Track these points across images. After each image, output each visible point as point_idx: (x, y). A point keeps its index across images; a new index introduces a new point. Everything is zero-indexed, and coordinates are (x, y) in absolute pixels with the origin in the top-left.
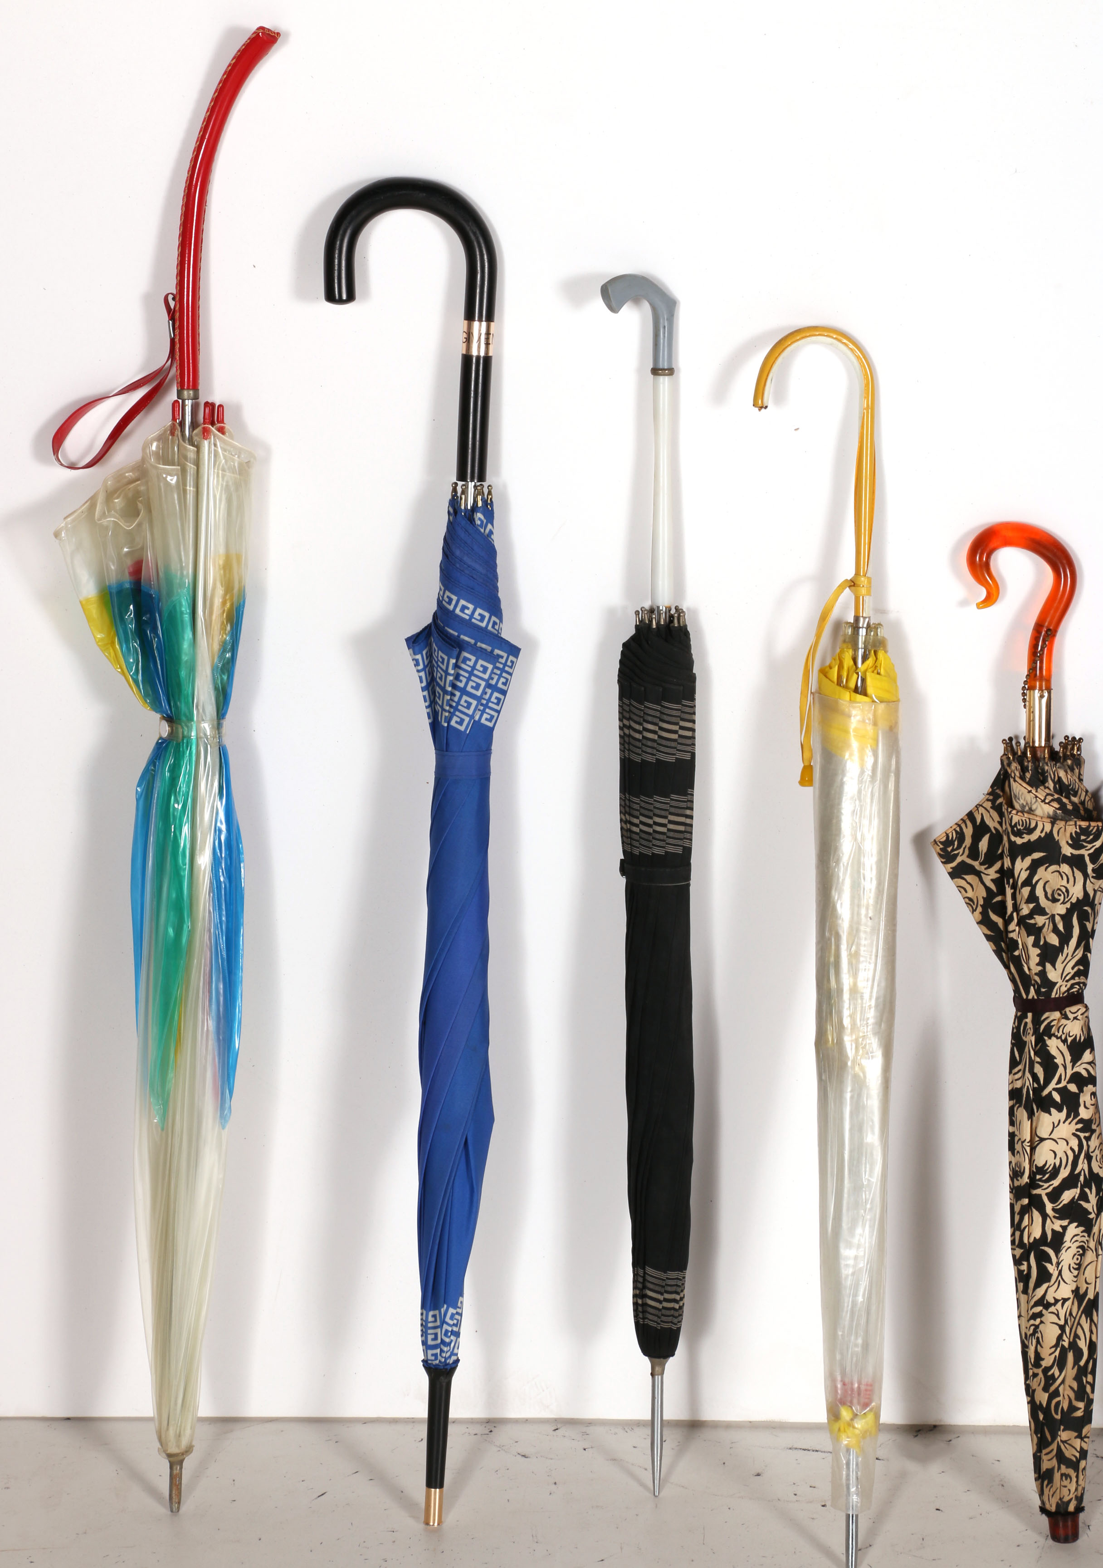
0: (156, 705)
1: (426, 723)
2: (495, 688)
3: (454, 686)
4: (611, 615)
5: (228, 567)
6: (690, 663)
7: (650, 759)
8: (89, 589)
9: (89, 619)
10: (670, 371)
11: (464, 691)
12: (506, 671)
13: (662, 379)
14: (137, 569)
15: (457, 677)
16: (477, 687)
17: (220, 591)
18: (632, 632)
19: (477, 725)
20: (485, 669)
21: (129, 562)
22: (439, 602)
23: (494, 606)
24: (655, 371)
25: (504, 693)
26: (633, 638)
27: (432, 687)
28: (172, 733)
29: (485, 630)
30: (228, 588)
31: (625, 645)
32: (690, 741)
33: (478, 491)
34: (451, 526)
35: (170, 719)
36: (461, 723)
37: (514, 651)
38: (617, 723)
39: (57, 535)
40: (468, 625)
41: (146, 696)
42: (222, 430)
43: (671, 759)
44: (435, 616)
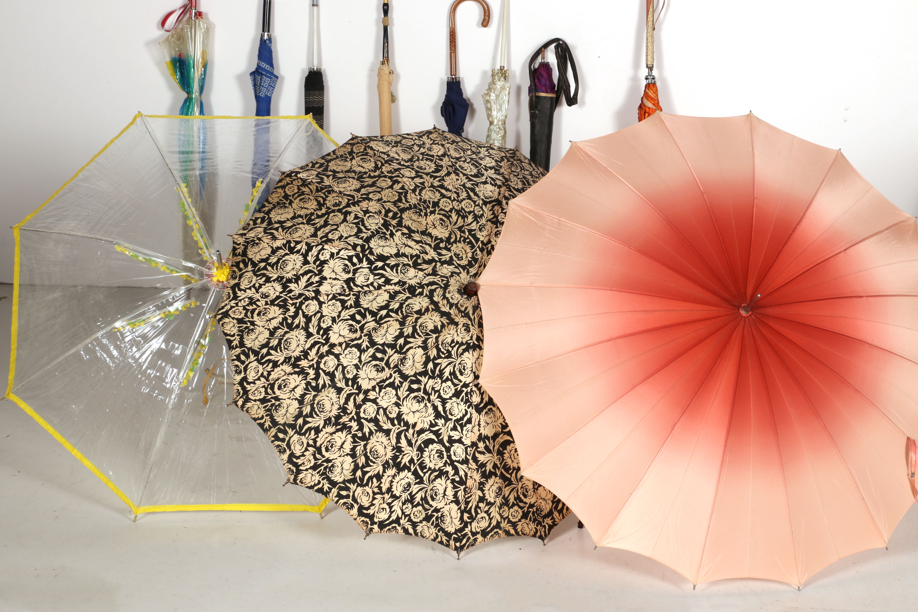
0: (184, 89)
1: (253, 95)
2: (271, 86)
3: (260, 85)
4: (303, 70)
5: (204, 53)
6: (322, 82)
7: (311, 106)
8: (168, 59)
9: (168, 67)
10: (317, 5)
11: (263, 86)
12: (275, 82)
13: (315, 7)
14: (180, 55)
15: (261, 83)
16: (266, 85)
17: (201, 60)
18: (308, 73)
19: (266, 95)
20: (268, 80)
21: (178, 53)
22: (258, 65)
23: (271, 65)
24: (313, 5)
25: (274, 88)
26: (308, 75)
27: (255, 85)
28: (188, 97)
29: (269, 71)
30: (203, 59)
31: (306, 78)
32: (322, 102)
33: (268, 35)
34: (261, 45)
35: (188, 93)
36: (262, 95)
37: (277, 77)
38: (304, 98)
39: (159, 44)
40: (264, 69)
41: (182, 87)
42: (202, 18)
43: (317, 106)
44: (256, 69)
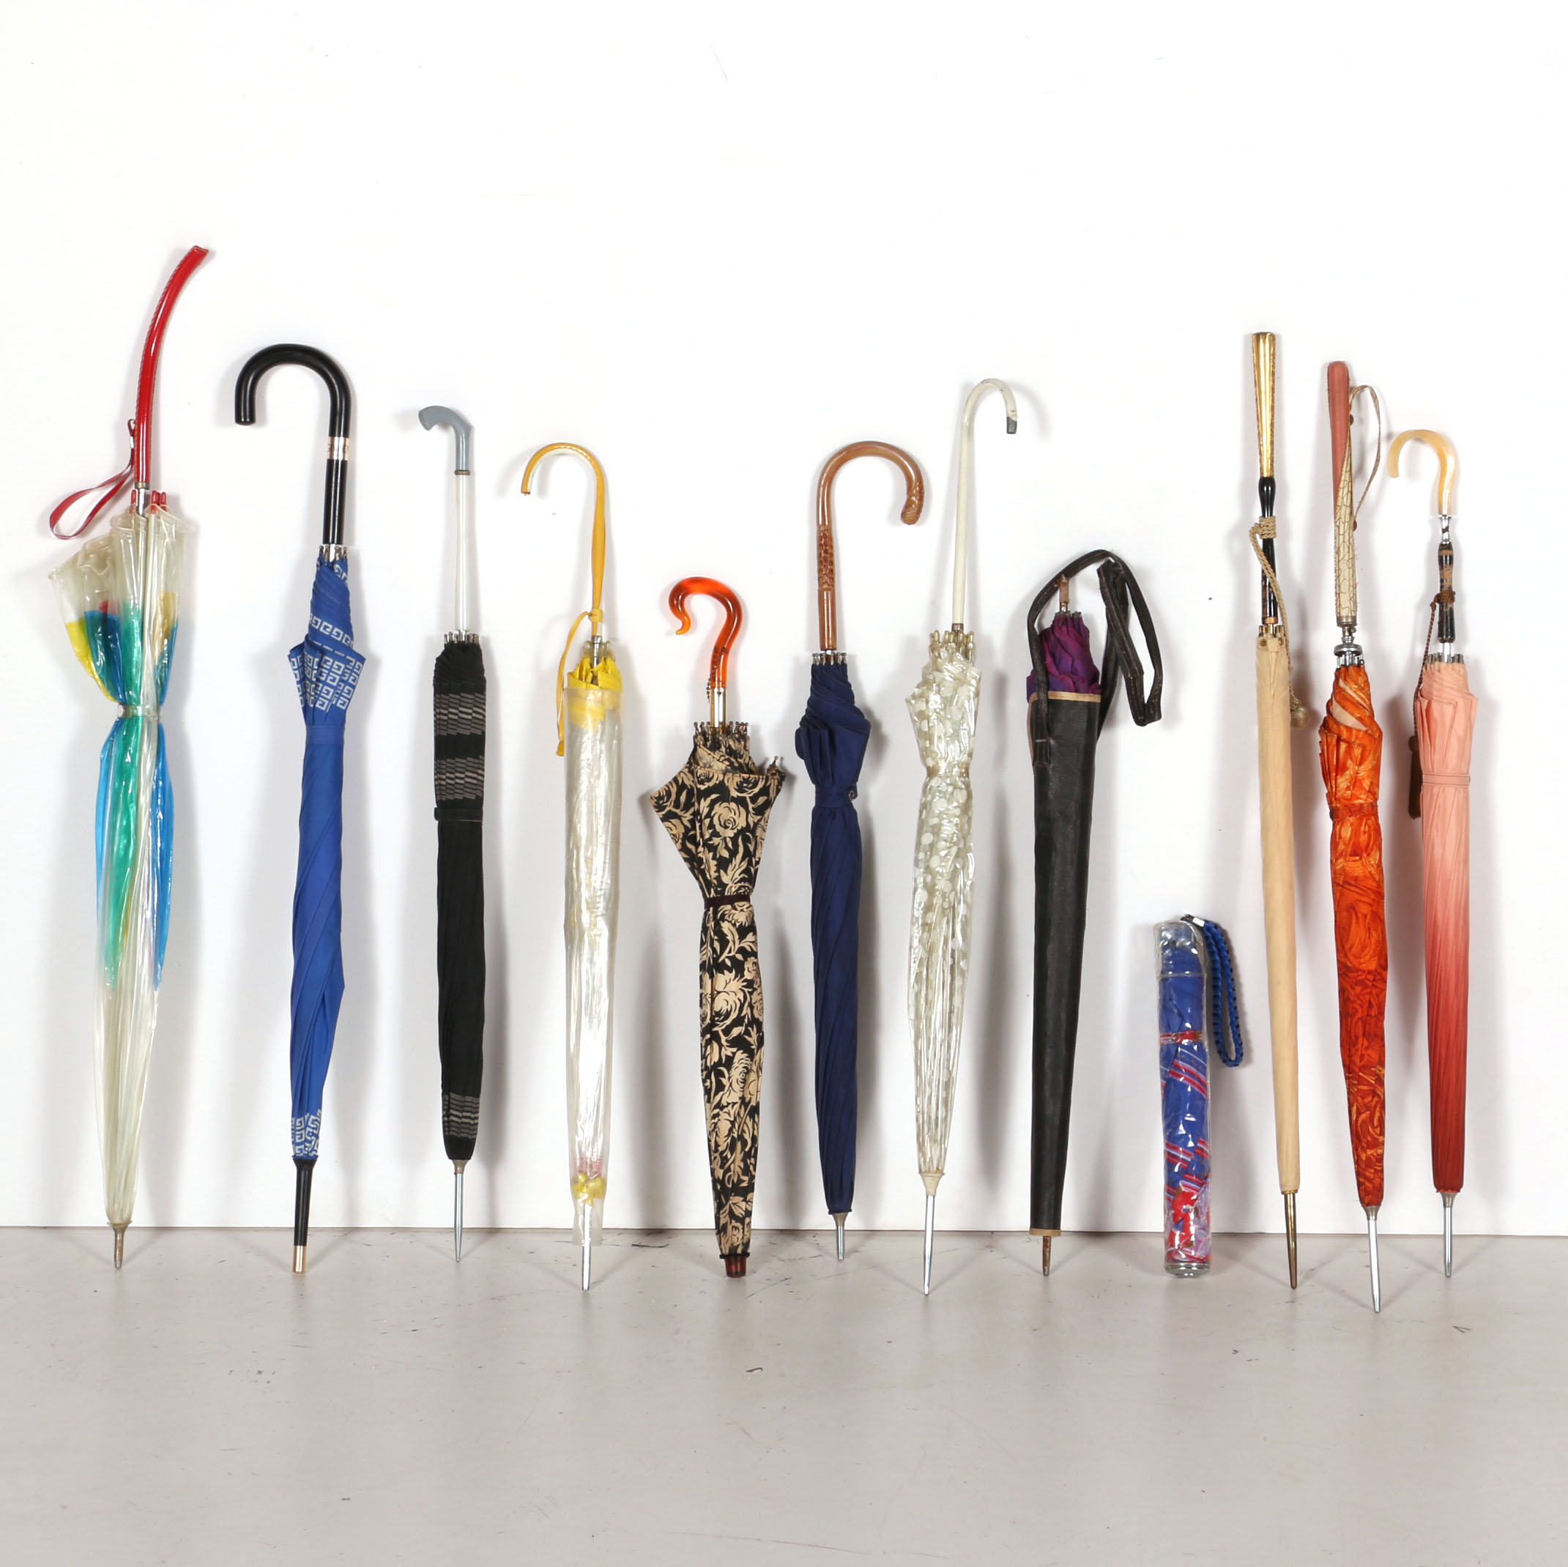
0: (114, 694)
1: (299, 707)
2: (346, 683)
3: (318, 680)
5: (167, 600)
6: (481, 670)
7: (453, 732)
8: (72, 617)
9: (71, 639)
10: (467, 472)
11: (325, 683)
12: (356, 672)
13: (463, 478)
14: (105, 606)
15: (320, 674)
16: (333, 680)
17: (160, 619)
18: (443, 648)
19: (333, 707)
20: (339, 668)
21: (100, 601)
22: (311, 628)
23: (347, 628)
24: (458, 472)
25: (354, 687)
26: (444, 654)
27: (303, 680)
28: (126, 713)
29: (340, 643)
30: (166, 615)
31: (438, 660)
32: (482, 722)
33: (338, 551)
34: (319, 575)
35: (125, 703)
36: (322, 705)
37: (361, 659)
38: (432, 713)
39: (50, 577)
40: (328, 639)
41: (109, 688)
42: (164, 508)
43: (469, 734)
44: (307, 637)
